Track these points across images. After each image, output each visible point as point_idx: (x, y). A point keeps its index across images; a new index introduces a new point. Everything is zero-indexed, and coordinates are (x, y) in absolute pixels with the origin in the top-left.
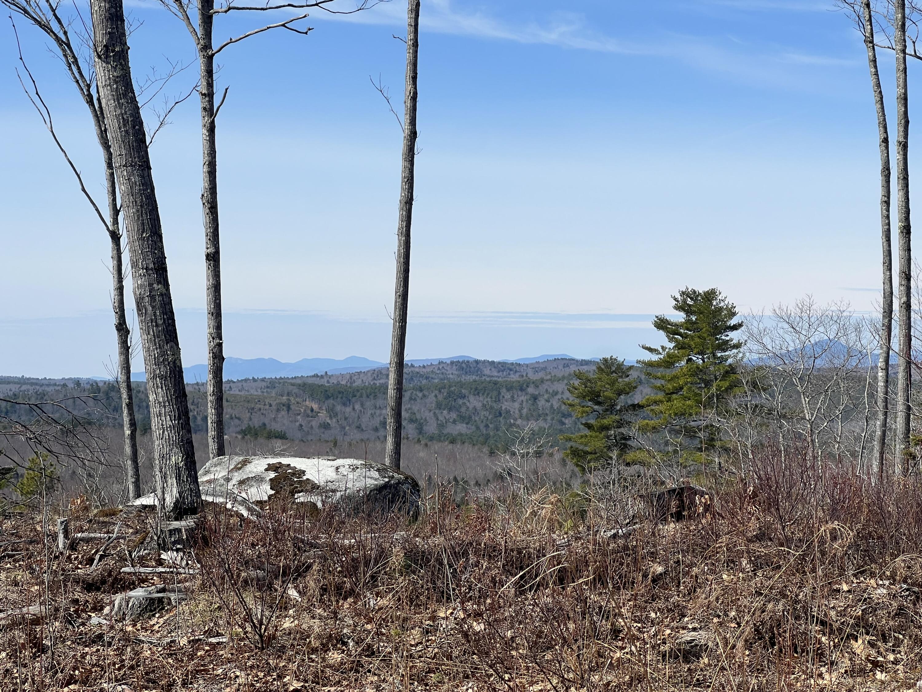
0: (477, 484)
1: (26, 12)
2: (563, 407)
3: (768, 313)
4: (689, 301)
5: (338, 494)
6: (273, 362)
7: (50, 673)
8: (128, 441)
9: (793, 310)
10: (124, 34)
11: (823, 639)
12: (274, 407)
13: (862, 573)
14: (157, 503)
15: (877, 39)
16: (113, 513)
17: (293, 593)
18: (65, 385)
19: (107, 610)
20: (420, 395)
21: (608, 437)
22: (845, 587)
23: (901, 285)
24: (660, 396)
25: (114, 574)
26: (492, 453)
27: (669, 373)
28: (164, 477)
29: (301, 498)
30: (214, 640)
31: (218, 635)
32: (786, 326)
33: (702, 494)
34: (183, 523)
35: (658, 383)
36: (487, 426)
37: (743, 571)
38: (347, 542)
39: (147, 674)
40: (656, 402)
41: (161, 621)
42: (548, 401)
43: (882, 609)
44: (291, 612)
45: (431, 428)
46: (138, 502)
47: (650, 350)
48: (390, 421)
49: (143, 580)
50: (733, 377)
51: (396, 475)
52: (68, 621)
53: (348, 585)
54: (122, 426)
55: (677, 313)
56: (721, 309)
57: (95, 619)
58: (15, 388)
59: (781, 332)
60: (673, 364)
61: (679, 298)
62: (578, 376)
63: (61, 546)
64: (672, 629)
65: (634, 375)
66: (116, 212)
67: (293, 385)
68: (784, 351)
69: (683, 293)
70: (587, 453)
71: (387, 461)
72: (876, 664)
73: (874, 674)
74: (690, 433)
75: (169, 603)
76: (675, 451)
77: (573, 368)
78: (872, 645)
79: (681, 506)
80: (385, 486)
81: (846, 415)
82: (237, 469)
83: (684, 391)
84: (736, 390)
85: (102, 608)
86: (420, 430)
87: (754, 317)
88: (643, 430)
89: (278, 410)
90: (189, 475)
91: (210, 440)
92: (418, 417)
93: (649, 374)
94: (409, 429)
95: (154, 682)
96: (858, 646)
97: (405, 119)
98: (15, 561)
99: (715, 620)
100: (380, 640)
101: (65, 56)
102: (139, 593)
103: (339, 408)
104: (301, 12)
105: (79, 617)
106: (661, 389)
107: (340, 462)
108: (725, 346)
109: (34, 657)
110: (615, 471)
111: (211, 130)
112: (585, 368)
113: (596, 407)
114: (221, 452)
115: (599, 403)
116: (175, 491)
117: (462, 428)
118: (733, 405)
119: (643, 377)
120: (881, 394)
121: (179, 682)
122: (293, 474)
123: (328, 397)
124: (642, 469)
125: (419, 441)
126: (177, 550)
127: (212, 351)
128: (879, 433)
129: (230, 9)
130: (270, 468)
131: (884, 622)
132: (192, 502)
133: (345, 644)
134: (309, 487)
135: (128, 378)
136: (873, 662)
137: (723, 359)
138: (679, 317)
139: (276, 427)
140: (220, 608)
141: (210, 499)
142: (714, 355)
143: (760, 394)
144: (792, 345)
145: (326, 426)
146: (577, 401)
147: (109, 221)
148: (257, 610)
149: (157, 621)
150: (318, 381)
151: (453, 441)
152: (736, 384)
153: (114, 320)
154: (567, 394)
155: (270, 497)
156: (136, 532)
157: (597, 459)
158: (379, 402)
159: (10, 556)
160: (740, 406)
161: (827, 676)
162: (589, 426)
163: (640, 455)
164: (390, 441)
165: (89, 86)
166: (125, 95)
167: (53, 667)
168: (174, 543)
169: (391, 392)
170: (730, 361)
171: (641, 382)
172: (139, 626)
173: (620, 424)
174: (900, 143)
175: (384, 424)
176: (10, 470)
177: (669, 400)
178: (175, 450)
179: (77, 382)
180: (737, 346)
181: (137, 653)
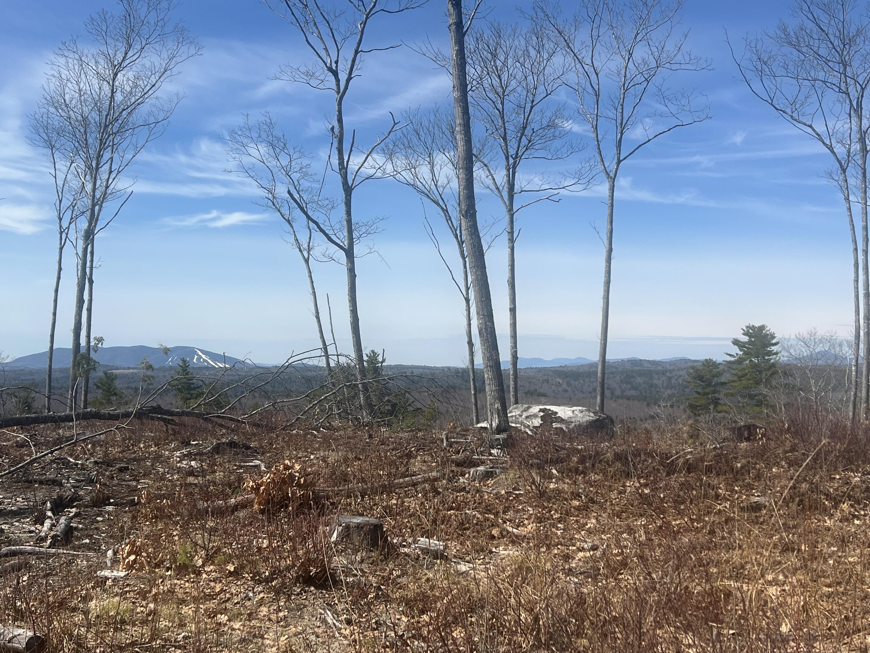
0: (641, 420)
1: (428, 196)
2: (685, 383)
3: (793, 337)
4: (751, 331)
5: (573, 424)
6: (540, 360)
7: (442, 504)
8: (473, 397)
9: (806, 336)
10: (474, 205)
11: (826, 503)
12: (541, 381)
13: (847, 470)
14: (488, 426)
15: (851, 198)
16: (467, 430)
17: (554, 471)
18: (443, 370)
19: (467, 476)
20: (612, 376)
21: (708, 398)
22: (838, 477)
23: (864, 323)
24: (735, 378)
25: (469, 459)
26: (648, 405)
27: (740, 367)
28: (492, 414)
29: (555, 425)
30: (517, 492)
31: (519, 490)
32: (802, 344)
33: (761, 428)
34: (502, 436)
35: (734, 372)
36: (646, 392)
37: (782, 467)
38: (580, 447)
39: (486, 507)
40: (733, 381)
41: (492, 482)
42: (676, 380)
43: (858, 488)
44: (554, 480)
45: (618, 392)
46: (479, 425)
47: (730, 355)
48: (599, 388)
49: (483, 463)
50: (773, 369)
51: (602, 415)
52: (450, 480)
53: (581, 468)
54: (470, 389)
55: (744, 336)
56: (767, 335)
57: (462, 480)
58: (421, 371)
59: (800, 346)
60: (742, 362)
61: (745, 329)
62: (693, 368)
63: (445, 445)
64: (746, 495)
65: (721, 367)
66: (468, 289)
67: (550, 371)
68: (801, 356)
69: (747, 327)
70: (697, 406)
71: (598, 409)
72: (854, 516)
73: (853, 521)
74: (751, 397)
75: (496, 474)
76: (744, 406)
77: (690, 364)
78: (852, 506)
79: (750, 434)
80: (597, 420)
81: (834, 389)
82: (525, 411)
83: (748, 376)
84: (776, 376)
85: (465, 475)
86: (612, 393)
87: (785, 339)
88: (726, 395)
89: (543, 383)
90: (504, 413)
91: (511, 397)
92: (611, 387)
93: (729, 367)
94: (607, 393)
95: (489, 511)
96: (845, 506)
97: (606, 242)
98: (424, 451)
99: (769, 492)
100: (597, 496)
101: (446, 216)
102: (481, 468)
103: (572, 382)
104: (556, 192)
105: (454, 478)
106: (735, 375)
107: (574, 408)
108: (770, 353)
109: (434, 497)
110: (712, 415)
111: (512, 249)
112: (695, 364)
113: (701, 383)
114: (516, 402)
115: (703, 381)
116: (497, 421)
117: (633, 393)
118: (774, 383)
119: (726, 368)
120: (853, 378)
121: (501, 511)
122: (552, 414)
123: (567, 377)
124: (727, 415)
125: (612, 398)
126: (498, 449)
127: (512, 354)
128: (852, 398)
129: (522, 191)
130: (541, 410)
131: (858, 494)
132: (505, 426)
133: (581, 497)
134: (560, 420)
135: (473, 366)
136: (852, 515)
137: (769, 360)
138: (745, 339)
139: (542, 391)
140: (519, 477)
141: (513, 425)
142: (764, 358)
143: (788, 378)
144: (805, 353)
145: (566, 391)
146: (691, 380)
147: (464, 293)
148: (538, 479)
149: (490, 482)
150: (562, 369)
151: (629, 399)
152: (776, 372)
153: (466, 340)
154: (687, 377)
155: (541, 424)
156: (478, 439)
157: (702, 410)
158: (593, 379)
159: (422, 449)
160: (778, 384)
161: (828, 522)
162: (698, 393)
163: (725, 408)
164: (599, 398)
165: (456, 230)
166: (474, 233)
167: (443, 501)
168: (497, 445)
169: (599, 375)
170: (772, 361)
171: (725, 371)
172: (482, 484)
173: (714, 392)
174: (863, 250)
175: (595, 390)
176: (420, 409)
177: (740, 380)
178: (497, 401)
179: (449, 368)
180: (776, 354)
181: (481, 497)
